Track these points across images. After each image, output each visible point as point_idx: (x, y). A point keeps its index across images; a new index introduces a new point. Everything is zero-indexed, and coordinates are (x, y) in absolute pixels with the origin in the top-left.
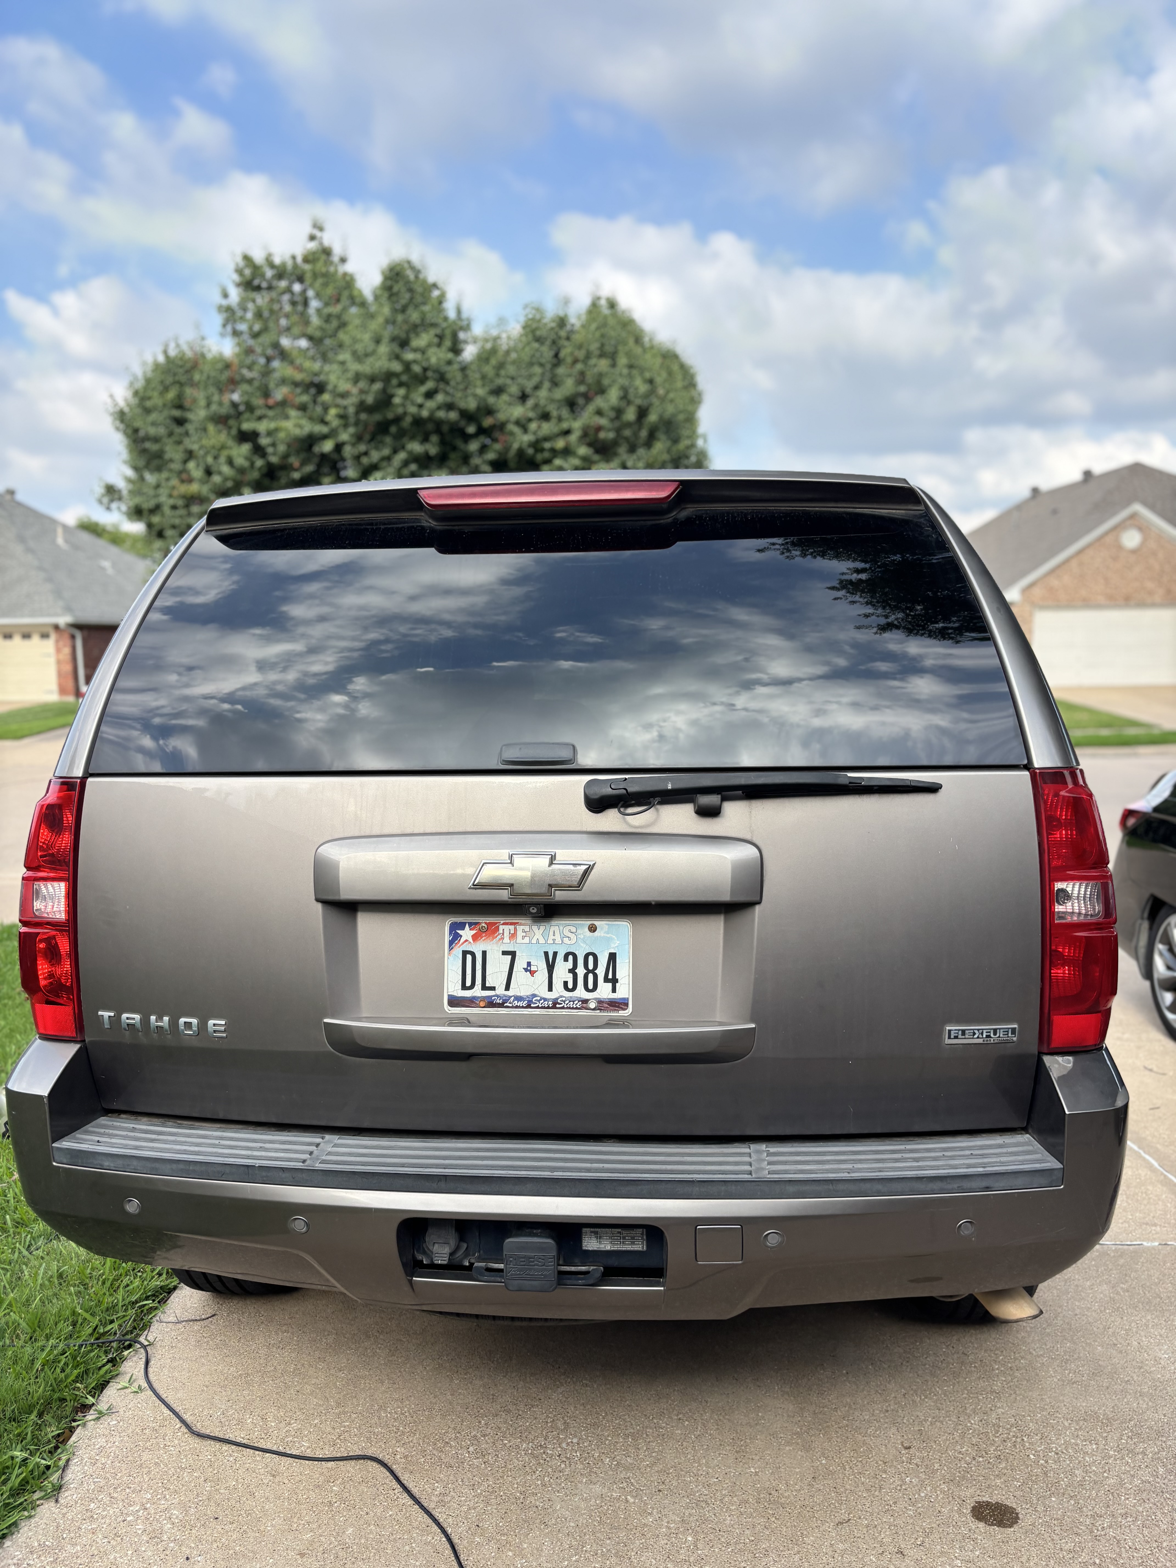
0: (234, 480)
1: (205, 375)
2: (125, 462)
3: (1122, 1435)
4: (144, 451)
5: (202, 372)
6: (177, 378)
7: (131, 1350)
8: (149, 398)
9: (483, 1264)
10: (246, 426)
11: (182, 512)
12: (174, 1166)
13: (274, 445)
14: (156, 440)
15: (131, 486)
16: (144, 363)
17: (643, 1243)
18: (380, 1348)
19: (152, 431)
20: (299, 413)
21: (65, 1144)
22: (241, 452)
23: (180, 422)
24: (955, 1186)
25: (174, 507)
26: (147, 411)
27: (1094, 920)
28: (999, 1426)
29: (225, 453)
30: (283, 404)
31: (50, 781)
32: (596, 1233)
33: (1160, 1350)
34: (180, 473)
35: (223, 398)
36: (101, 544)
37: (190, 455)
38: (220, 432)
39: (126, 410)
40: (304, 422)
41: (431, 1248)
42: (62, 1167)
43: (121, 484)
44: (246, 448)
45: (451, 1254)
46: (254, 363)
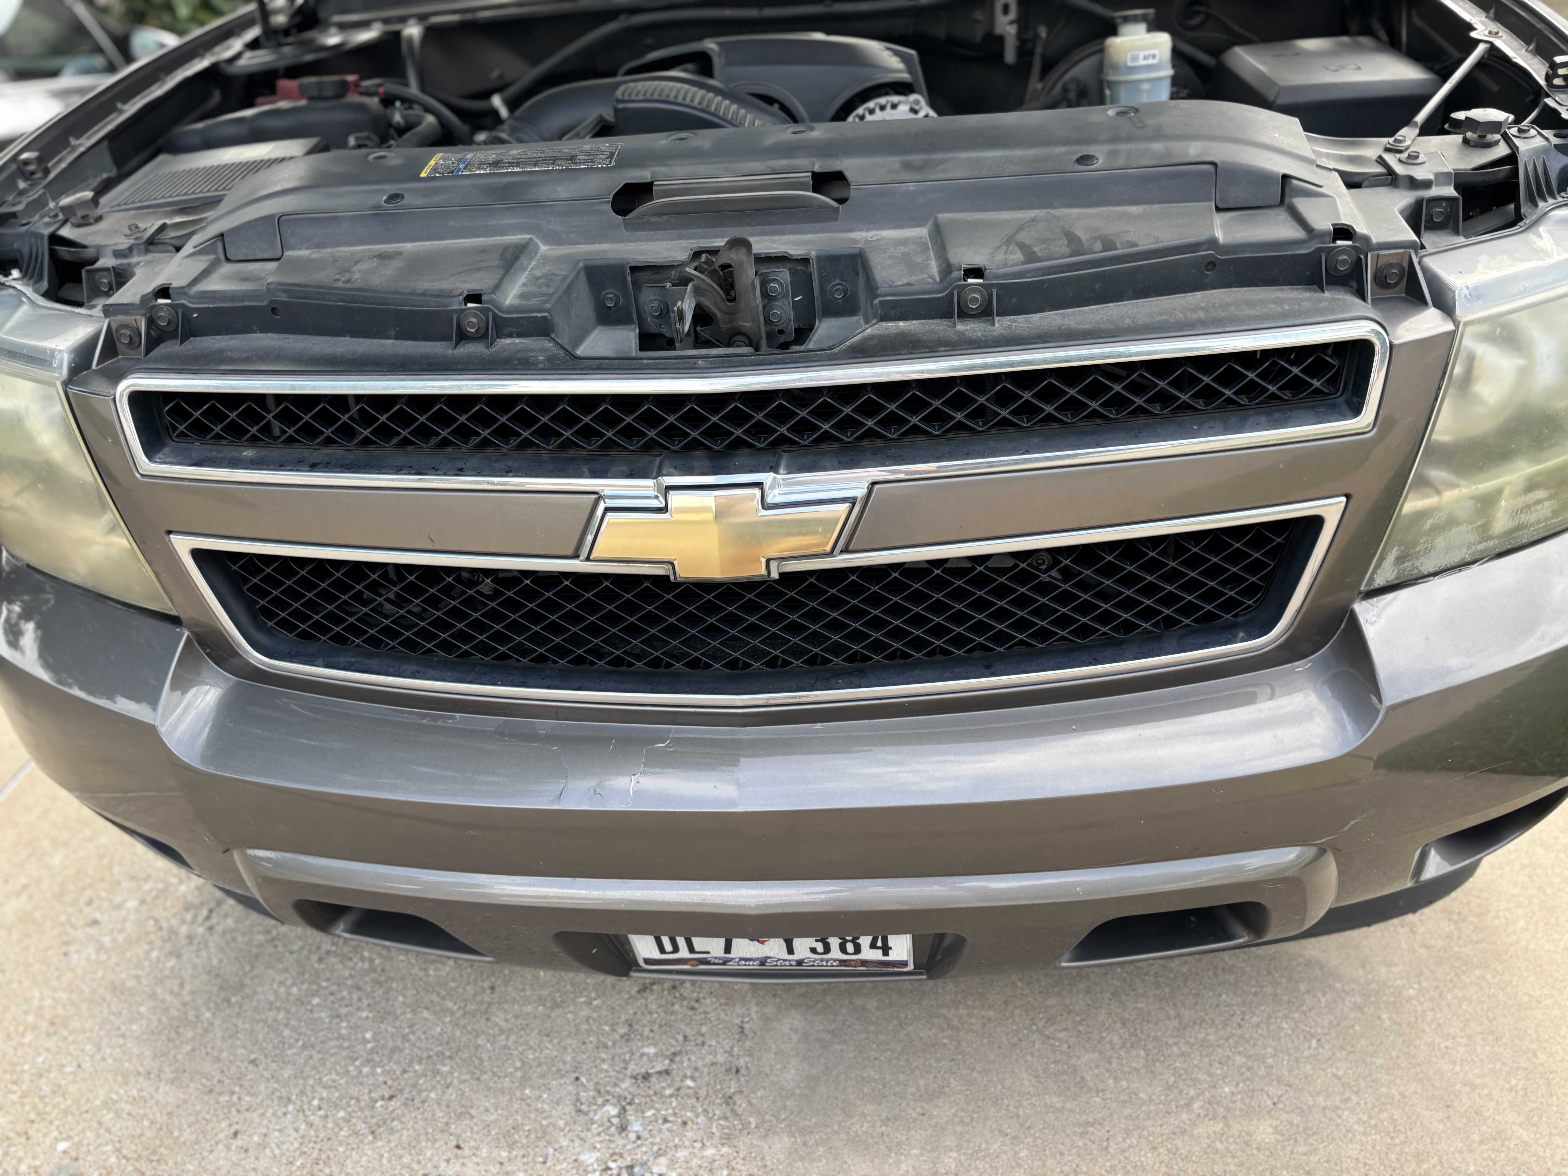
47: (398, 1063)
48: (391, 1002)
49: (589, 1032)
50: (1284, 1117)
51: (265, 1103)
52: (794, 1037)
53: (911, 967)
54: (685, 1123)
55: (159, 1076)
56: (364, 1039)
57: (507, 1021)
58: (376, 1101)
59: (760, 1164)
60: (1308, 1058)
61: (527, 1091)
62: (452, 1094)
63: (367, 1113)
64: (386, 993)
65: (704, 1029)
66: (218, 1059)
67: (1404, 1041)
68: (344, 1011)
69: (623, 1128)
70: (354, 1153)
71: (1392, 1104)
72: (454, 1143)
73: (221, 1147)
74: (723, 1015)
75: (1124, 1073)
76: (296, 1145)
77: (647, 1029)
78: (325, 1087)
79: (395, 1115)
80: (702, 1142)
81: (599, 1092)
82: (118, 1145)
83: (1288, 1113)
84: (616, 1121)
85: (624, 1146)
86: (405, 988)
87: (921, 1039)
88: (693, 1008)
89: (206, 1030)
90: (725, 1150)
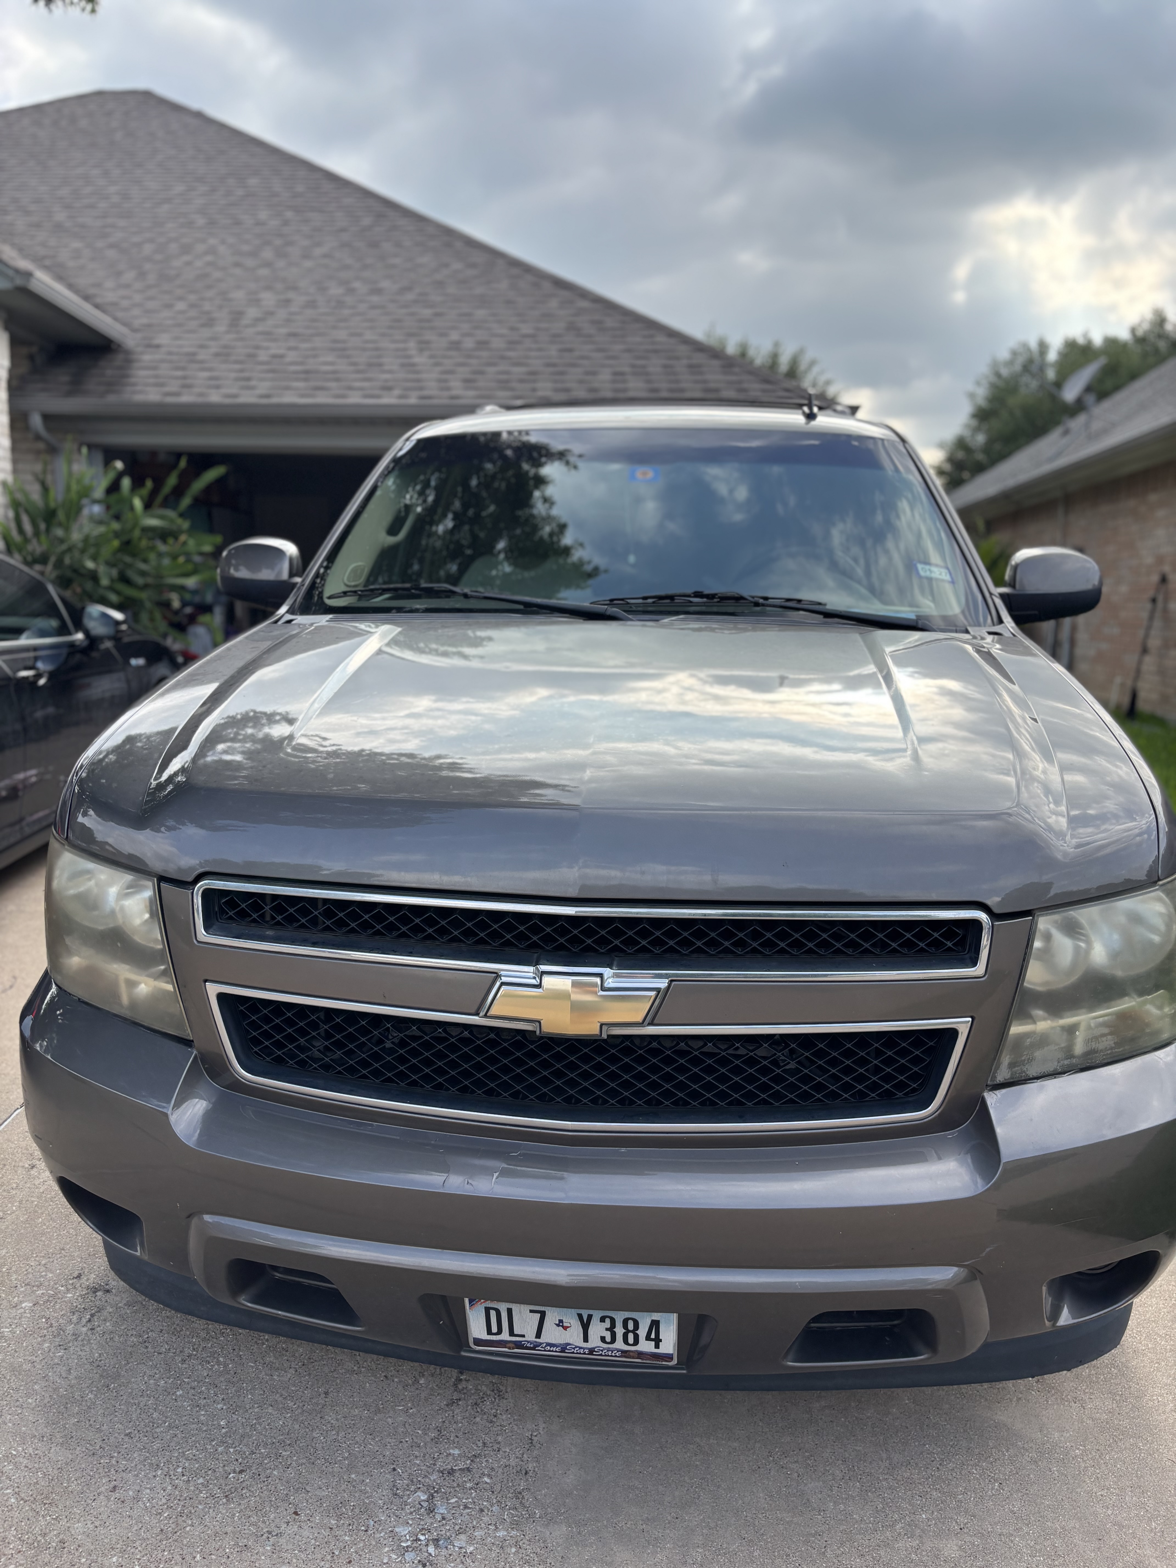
47: (247, 1445)
48: (241, 1398)
49: (406, 1433)
50: (968, 1539)
51: (139, 1467)
52: (574, 1450)
53: (675, 1361)
54: (482, 1510)
55: (51, 1439)
56: (219, 1425)
57: (337, 1420)
58: (230, 1474)
59: (542, 1545)
60: (990, 1496)
61: (353, 1476)
62: (291, 1473)
63: (221, 1481)
64: (236, 1391)
65: (500, 1438)
66: (99, 1430)
67: (1068, 1489)
68: (203, 1402)
69: (431, 1511)
70: (211, 1511)
71: (1054, 1535)
72: (293, 1510)
73: (102, 1497)
74: (516, 1428)
75: (843, 1498)
76: (164, 1501)
77: (453, 1435)
78: (187, 1459)
79: (244, 1485)
80: (495, 1525)
81: (412, 1481)
82: (17, 1490)
83: (971, 1536)
84: (425, 1504)
85: (432, 1524)
86: (254, 1388)
87: (678, 1460)
88: (491, 1422)
89: (89, 1408)
90: (514, 1533)
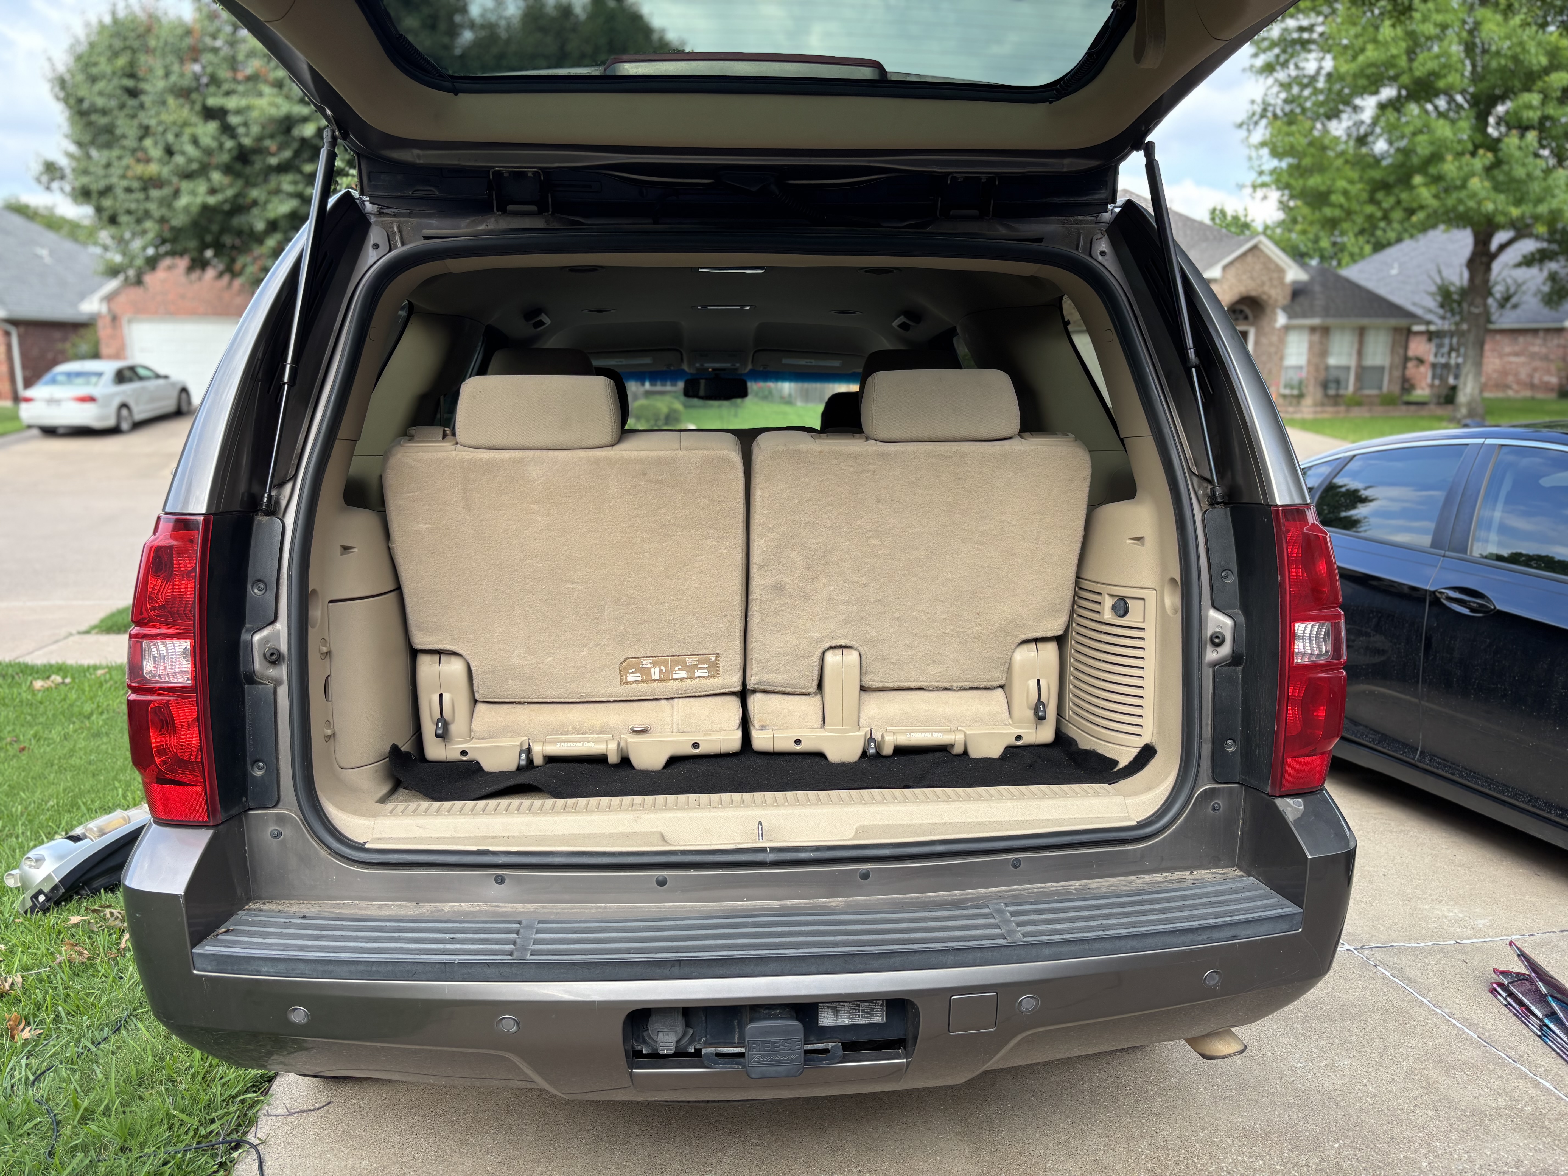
0: (201, 162)
1: (162, 41)
2: (66, 136)
3: (1283, 1149)
4: (90, 124)
5: (158, 38)
6: (128, 43)
7: (240, 1151)
8: (95, 64)
9: (712, 1050)
10: (212, 102)
11: (140, 196)
12: (353, 968)
13: (246, 124)
14: (104, 112)
15: (74, 164)
16: (87, 25)
17: (882, 1015)
18: (526, 1124)
19: (100, 102)
20: (275, 91)
21: (208, 948)
22: (208, 131)
23: (133, 93)
24: (1205, 937)
25: (129, 190)
26: (94, 80)
27: (1322, 660)
28: (1168, 1149)
29: (188, 131)
30: (253, 78)
31: (159, 518)
32: (833, 1008)
33: (1294, 1059)
34: (134, 151)
35: (184, 68)
36: (35, 229)
37: (146, 131)
38: (182, 106)
39: (67, 77)
40: (280, 100)
41: (654, 1037)
42: (206, 976)
43: (63, 162)
44: (212, 126)
45: (677, 1042)
46: (219, 30)
